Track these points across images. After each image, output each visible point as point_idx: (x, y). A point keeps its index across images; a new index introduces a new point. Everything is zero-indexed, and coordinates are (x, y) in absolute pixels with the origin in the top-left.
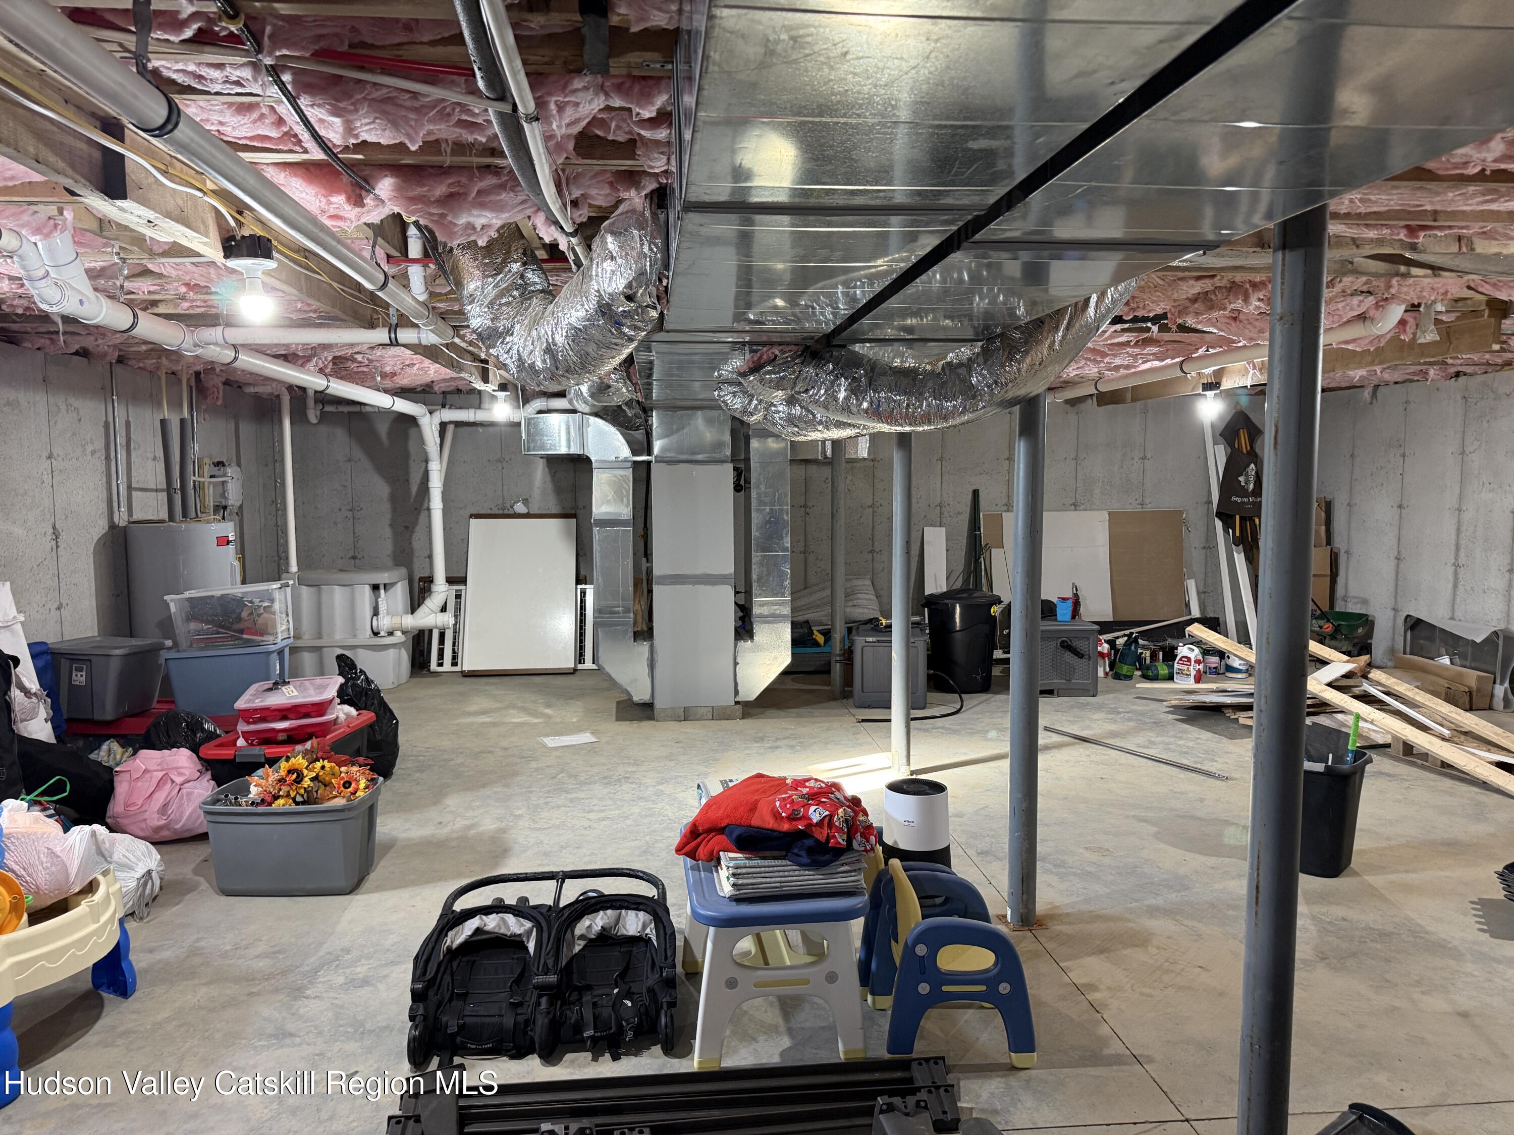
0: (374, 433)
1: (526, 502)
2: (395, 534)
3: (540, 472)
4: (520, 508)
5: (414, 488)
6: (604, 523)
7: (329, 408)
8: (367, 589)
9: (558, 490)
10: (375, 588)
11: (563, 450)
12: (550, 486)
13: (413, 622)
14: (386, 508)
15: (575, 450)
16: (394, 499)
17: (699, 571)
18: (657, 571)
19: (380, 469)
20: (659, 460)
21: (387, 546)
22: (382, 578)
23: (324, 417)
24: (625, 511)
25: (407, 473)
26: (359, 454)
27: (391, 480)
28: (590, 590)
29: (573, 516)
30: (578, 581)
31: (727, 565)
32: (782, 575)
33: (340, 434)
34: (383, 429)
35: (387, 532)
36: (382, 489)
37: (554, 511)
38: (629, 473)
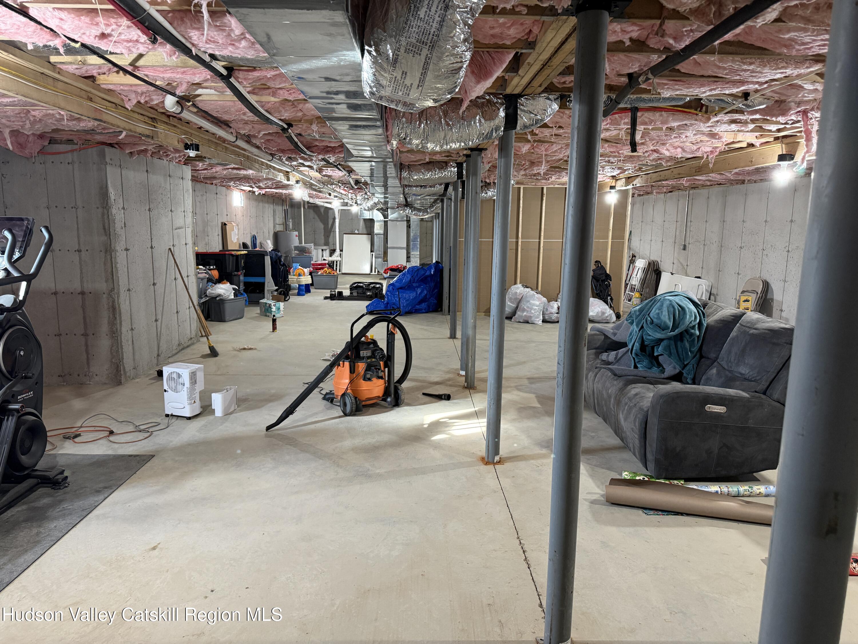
0: (319, 211)
1: (358, 230)
2: (325, 238)
3: (362, 223)
4: (356, 232)
5: (330, 226)
6: (377, 234)
7: (309, 205)
8: (321, 250)
9: (366, 227)
10: (323, 250)
11: (368, 218)
12: (364, 226)
13: (331, 259)
14: (323, 231)
15: (371, 218)
16: (324, 229)
17: (398, 246)
18: (389, 246)
19: (321, 221)
20: (390, 220)
21: (323, 241)
22: (324, 248)
23: (309, 207)
24: (382, 232)
25: (328, 222)
26: (316, 217)
27: (324, 224)
28: (374, 253)
29: (370, 234)
30: (371, 252)
31: (405, 245)
32: (417, 248)
33: (311, 211)
34: (322, 210)
35: (323, 237)
36: (322, 226)
37: (365, 232)
38: (383, 223)
